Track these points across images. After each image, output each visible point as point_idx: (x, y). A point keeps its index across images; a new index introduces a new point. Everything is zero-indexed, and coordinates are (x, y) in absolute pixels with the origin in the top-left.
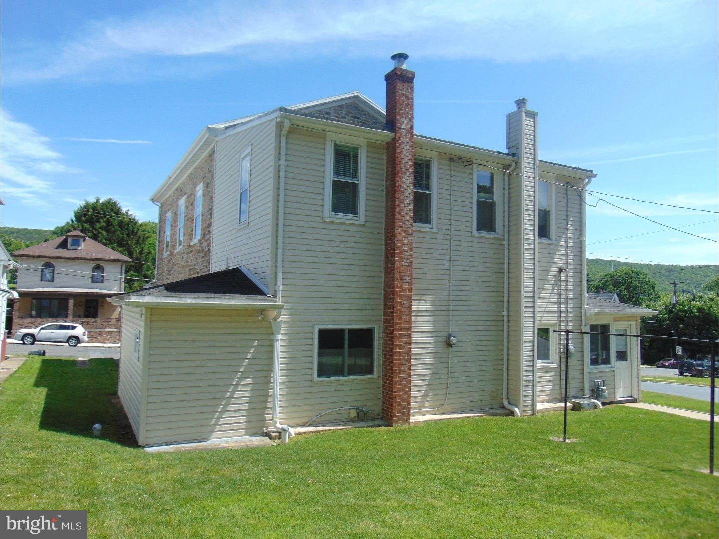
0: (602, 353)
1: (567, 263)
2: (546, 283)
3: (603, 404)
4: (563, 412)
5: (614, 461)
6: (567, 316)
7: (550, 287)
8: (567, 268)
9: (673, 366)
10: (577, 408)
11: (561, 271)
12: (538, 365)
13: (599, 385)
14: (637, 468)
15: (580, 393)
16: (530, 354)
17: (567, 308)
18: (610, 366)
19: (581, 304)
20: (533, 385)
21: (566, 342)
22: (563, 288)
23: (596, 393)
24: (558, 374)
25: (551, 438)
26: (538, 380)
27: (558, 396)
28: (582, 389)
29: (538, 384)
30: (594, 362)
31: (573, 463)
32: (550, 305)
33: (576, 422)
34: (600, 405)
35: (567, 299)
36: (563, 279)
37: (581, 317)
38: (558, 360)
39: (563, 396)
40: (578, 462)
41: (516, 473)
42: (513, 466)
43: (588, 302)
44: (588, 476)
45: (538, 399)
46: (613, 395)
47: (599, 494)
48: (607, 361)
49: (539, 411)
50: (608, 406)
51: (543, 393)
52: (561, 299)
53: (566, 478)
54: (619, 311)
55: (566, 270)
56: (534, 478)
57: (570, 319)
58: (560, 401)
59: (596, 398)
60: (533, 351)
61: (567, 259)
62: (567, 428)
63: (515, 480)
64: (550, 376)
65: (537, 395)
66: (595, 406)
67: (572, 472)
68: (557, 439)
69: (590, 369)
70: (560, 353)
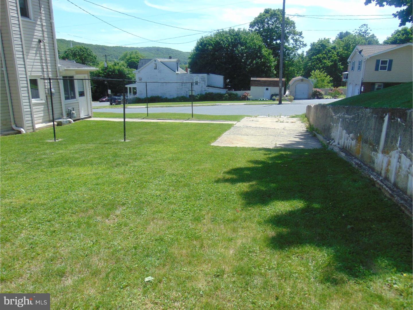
0: (71, 93)
1: (44, 37)
2: (31, 49)
3: (74, 121)
4: (53, 127)
5: (83, 145)
6: (48, 71)
7: (34, 52)
8: (44, 40)
9: (107, 101)
10: (59, 124)
11: (40, 41)
12: (33, 102)
13: (71, 111)
14: (94, 145)
15: (61, 116)
16: (27, 95)
17: (47, 66)
18: (76, 99)
19: (56, 63)
20: (31, 114)
21: (49, 87)
22: (43, 53)
23: (69, 115)
24: (46, 106)
25: (47, 141)
26: (34, 110)
27: (48, 119)
28: (62, 114)
29: (35, 113)
30: (67, 98)
31: (62, 149)
32: (35, 64)
33: (60, 131)
34: (73, 121)
35: (46, 60)
36: (42, 47)
37: (57, 71)
38: (45, 98)
39: (52, 119)
40: (64, 149)
41: (29, 160)
42: (26, 157)
43: (60, 62)
44: (71, 153)
45: (36, 122)
46: (79, 115)
47: (76, 159)
48: (74, 97)
49: (37, 129)
50: (77, 121)
51: (38, 118)
52: (42, 60)
53: (59, 156)
54: (78, 68)
55: (43, 41)
56: (40, 160)
57: (50, 73)
58: (50, 121)
59: (70, 118)
60: (28, 93)
61: (43, 34)
62: (56, 134)
63: (29, 163)
64: (42, 108)
65: (35, 120)
66: (70, 122)
67: (62, 153)
68: (51, 141)
69: (65, 102)
70: (46, 93)
